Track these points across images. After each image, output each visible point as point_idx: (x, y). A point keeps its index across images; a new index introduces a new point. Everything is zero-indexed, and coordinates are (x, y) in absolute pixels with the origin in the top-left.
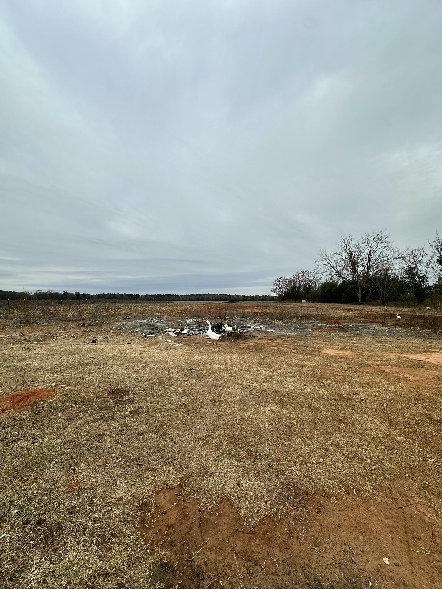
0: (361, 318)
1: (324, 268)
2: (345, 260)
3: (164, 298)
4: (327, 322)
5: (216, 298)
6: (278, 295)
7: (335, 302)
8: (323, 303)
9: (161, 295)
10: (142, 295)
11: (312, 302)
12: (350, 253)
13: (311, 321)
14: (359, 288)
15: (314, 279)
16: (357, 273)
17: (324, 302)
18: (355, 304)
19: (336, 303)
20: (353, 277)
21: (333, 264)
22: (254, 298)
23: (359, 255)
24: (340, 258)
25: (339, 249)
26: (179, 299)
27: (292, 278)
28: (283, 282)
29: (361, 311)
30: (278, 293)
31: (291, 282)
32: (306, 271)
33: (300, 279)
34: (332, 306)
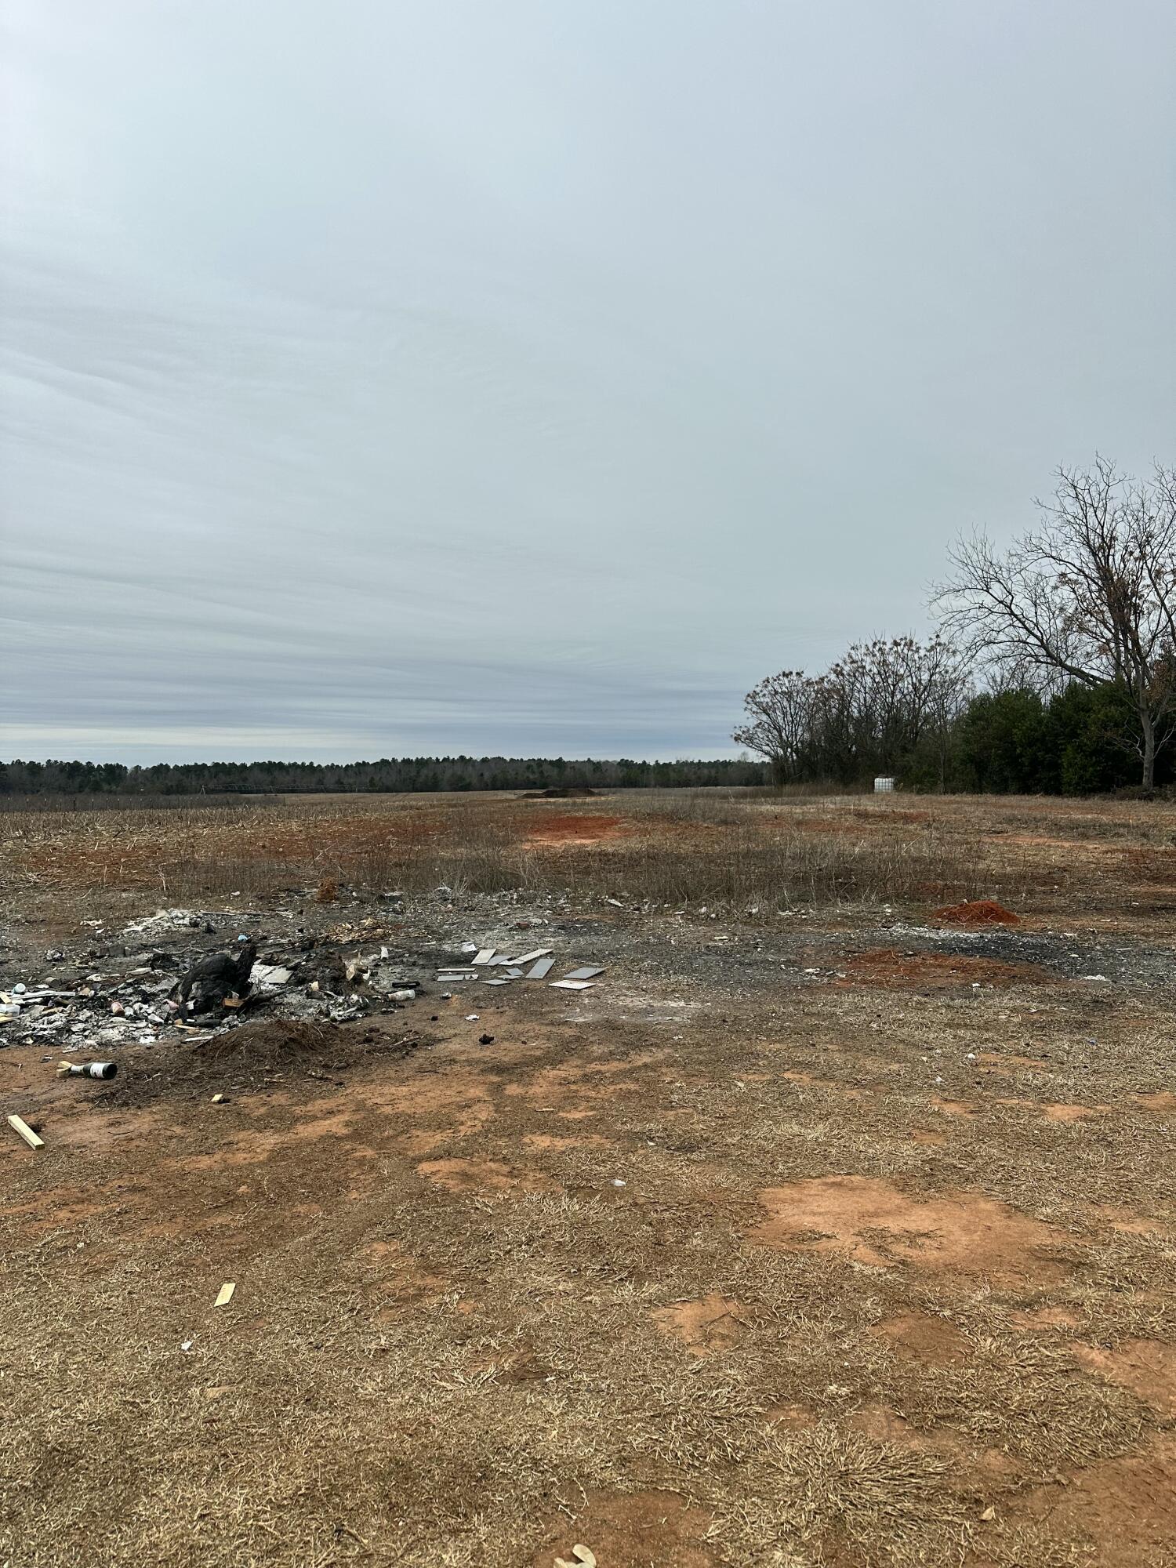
0: (1137, 877)
1: (979, 625)
2: (1076, 582)
3: (245, 780)
4: (939, 914)
5: (494, 778)
6: (767, 759)
7: (1026, 788)
8: (974, 792)
9: (233, 765)
10: (138, 768)
11: (919, 792)
12: (1101, 549)
13: (850, 908)
14: (1145, 721)
15: (936, 677)
16: (1136, 642)
17: (977, 788)
18: (1122, 798)
19: (1035, 793)
20: (1118, 666)
21: (1022, 603)
22: (673, 775)
23: (1143, 556)
24: (1052, 569)
25: (1050, 531)
26: (320, 782)
27: (833, 677)
28: (789, 695)
29: (1144, 835)
30: (766, 748)
31: (825, 696)
32: (896, 644)
33: (868, 680)
34: (1007, 812)
